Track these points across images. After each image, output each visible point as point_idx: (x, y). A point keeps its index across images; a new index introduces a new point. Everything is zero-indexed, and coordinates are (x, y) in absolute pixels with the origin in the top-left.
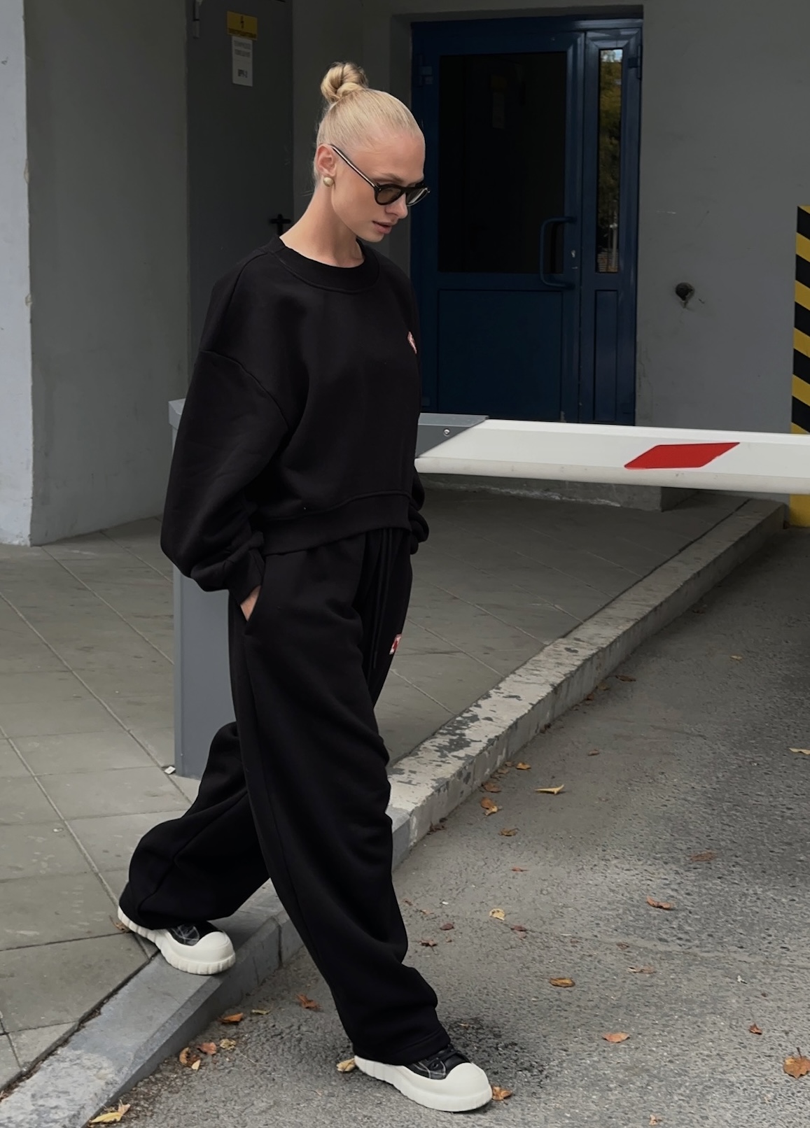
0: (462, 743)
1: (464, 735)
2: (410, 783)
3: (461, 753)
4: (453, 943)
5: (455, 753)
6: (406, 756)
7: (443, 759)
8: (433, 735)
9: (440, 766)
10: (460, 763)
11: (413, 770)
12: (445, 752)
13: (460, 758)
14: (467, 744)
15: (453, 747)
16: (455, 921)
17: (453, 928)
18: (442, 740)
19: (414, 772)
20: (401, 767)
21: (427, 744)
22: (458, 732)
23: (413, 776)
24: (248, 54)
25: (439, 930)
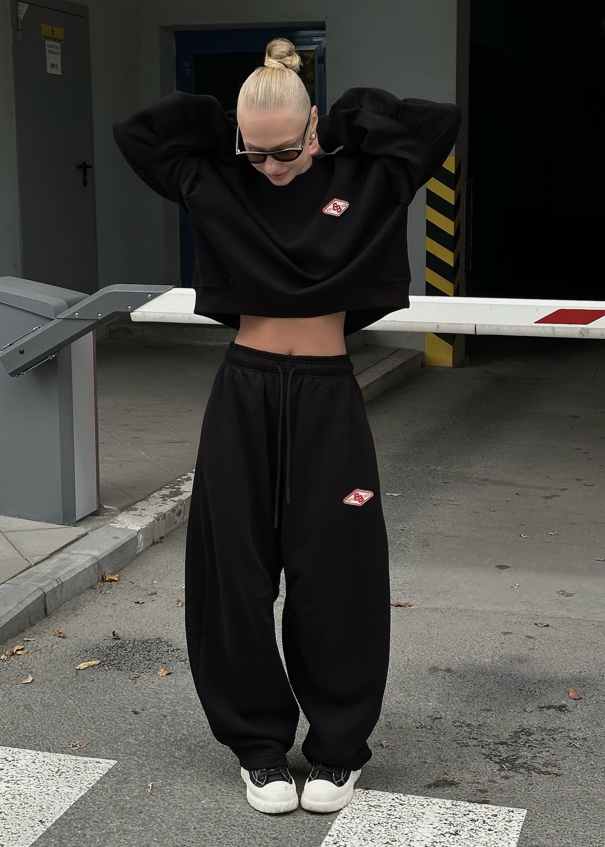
0: (178, 493)
1: (180, 488)
2: (140, 515)
3: (176, 499)
4: (154, 602)
5: (172, 499)
6: (141, 501)
7: (164, 502)
8: (161, 489)
9: (162, 506)
10: (174, 504)
11: (143, 508)
12: (166, 498)
13: (174, 501)
14: (181, 494)
15: (172, 495)
16: (158, 590)
17: (156, 594)
18: (165, 492)
19: (144, 510)
20: (137, 507)
21: (156, 494)
22: (176, 487)
23: (143, 511)
24: (58, 53)
25: (147, 595)
